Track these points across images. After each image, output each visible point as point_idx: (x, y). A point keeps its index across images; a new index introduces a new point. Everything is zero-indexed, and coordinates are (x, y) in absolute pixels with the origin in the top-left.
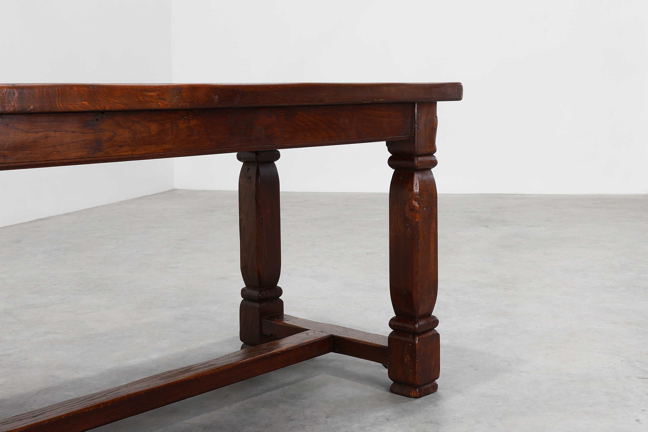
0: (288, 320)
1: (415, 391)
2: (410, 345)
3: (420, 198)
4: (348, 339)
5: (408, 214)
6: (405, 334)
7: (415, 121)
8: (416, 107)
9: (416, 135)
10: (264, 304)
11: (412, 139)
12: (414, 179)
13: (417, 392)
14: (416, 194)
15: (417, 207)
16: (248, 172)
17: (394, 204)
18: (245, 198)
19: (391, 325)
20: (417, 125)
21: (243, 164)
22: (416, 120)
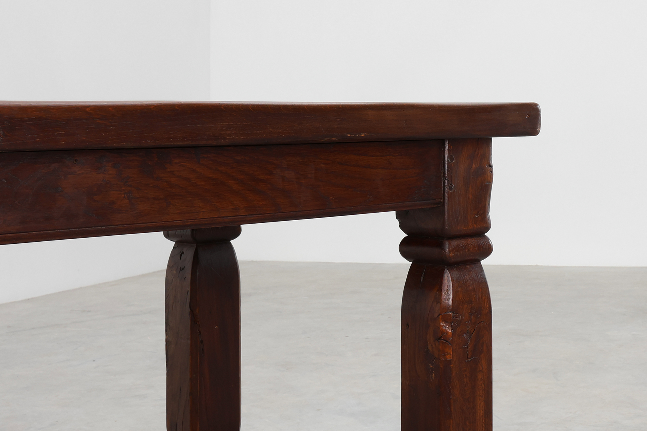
3: (454, 317)
5: (432, 345)
7: (444, 173)
8: (447, 148)
9: (446, 199)
11: (439, 207)
12: (443, 281)
14: (446, 308)
15: (448, 332)
16: (180, 259)
17: (408, 326)
18: (174, 305)
20: (448, 181)
21: (175, 244)
22: (446, 171)
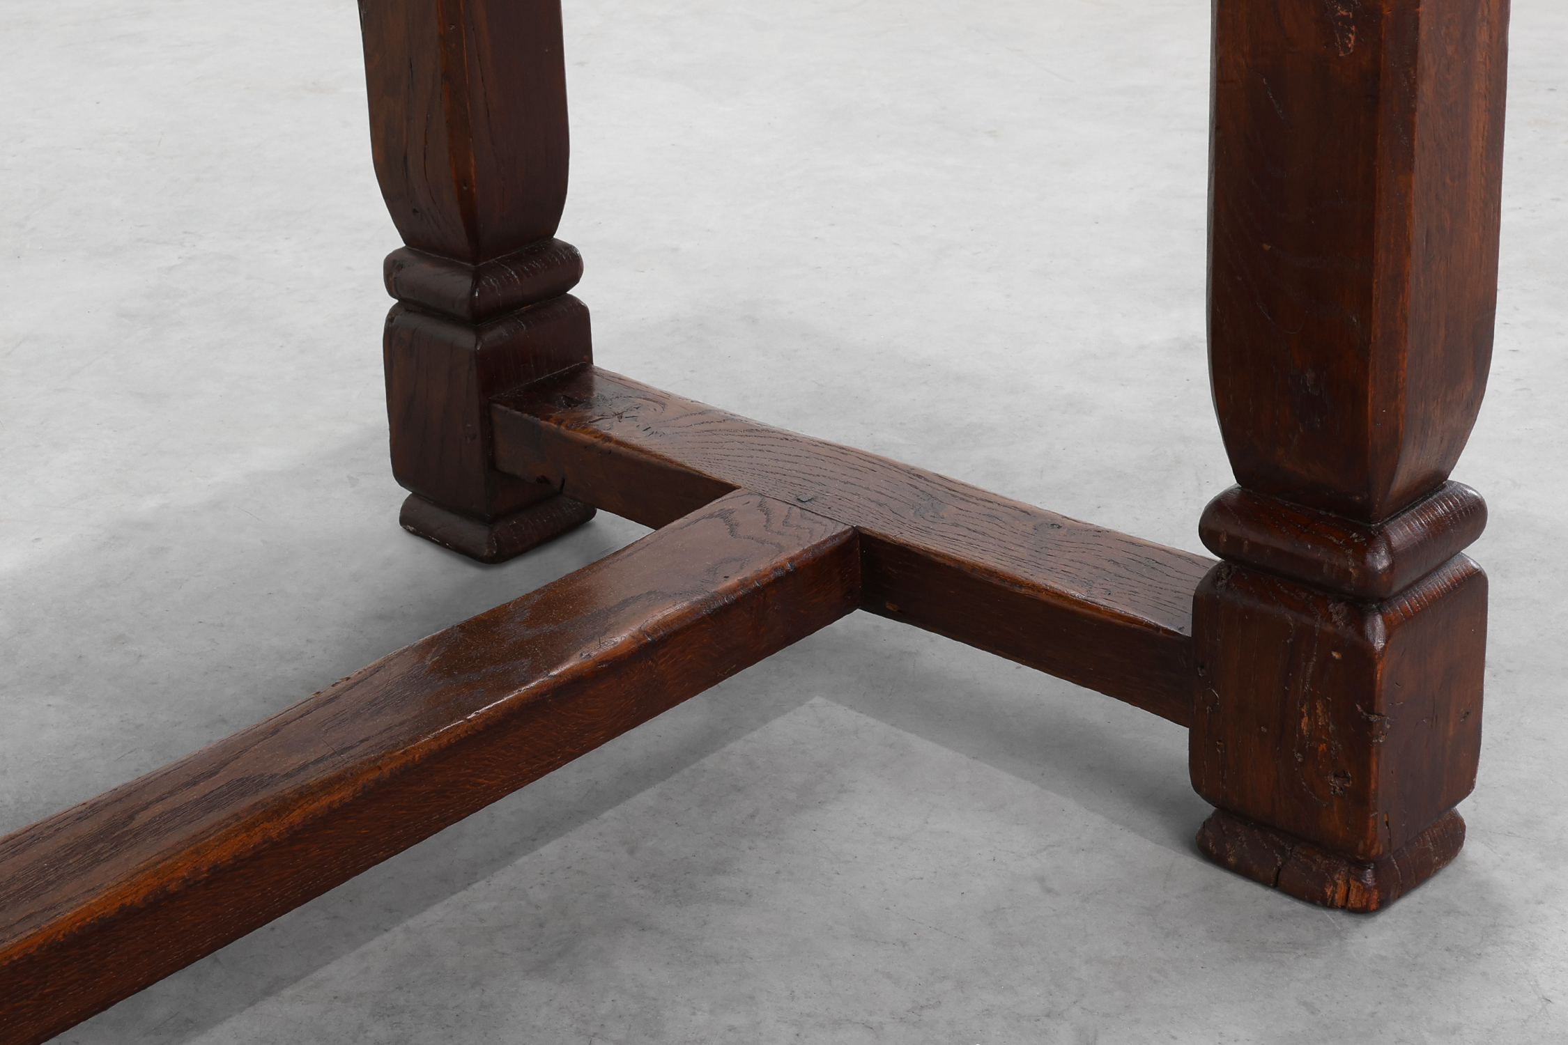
0: (620, 416)
1: (1358, 879)
2: (1335, 654)
4: (948, 563)
6: (1304, 595)
10: (498, 334)
13: (1367, 889)
19: (1208, 534)
